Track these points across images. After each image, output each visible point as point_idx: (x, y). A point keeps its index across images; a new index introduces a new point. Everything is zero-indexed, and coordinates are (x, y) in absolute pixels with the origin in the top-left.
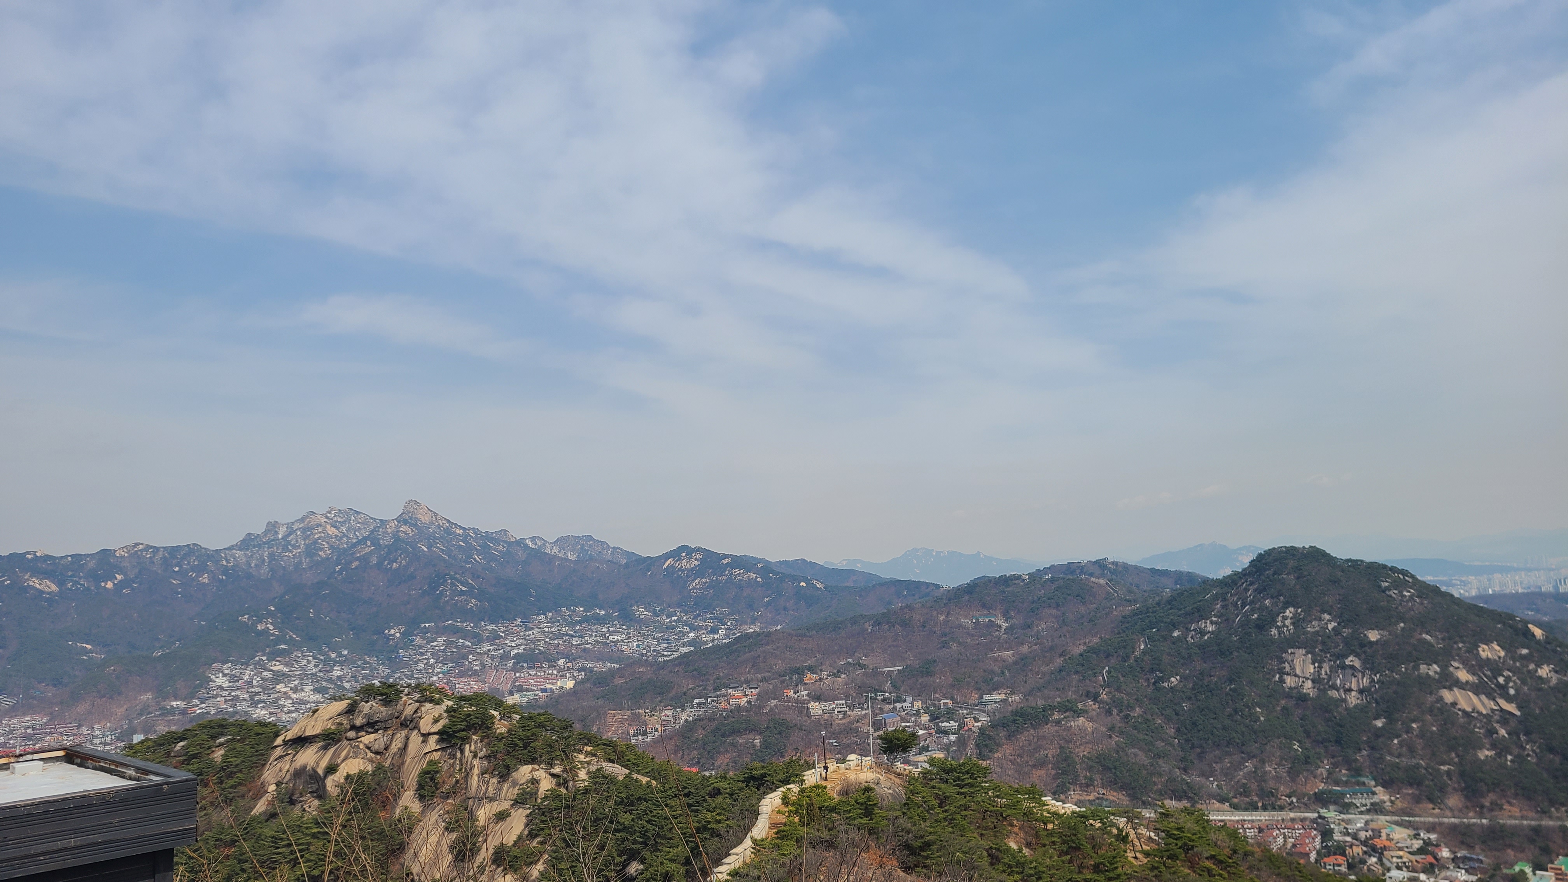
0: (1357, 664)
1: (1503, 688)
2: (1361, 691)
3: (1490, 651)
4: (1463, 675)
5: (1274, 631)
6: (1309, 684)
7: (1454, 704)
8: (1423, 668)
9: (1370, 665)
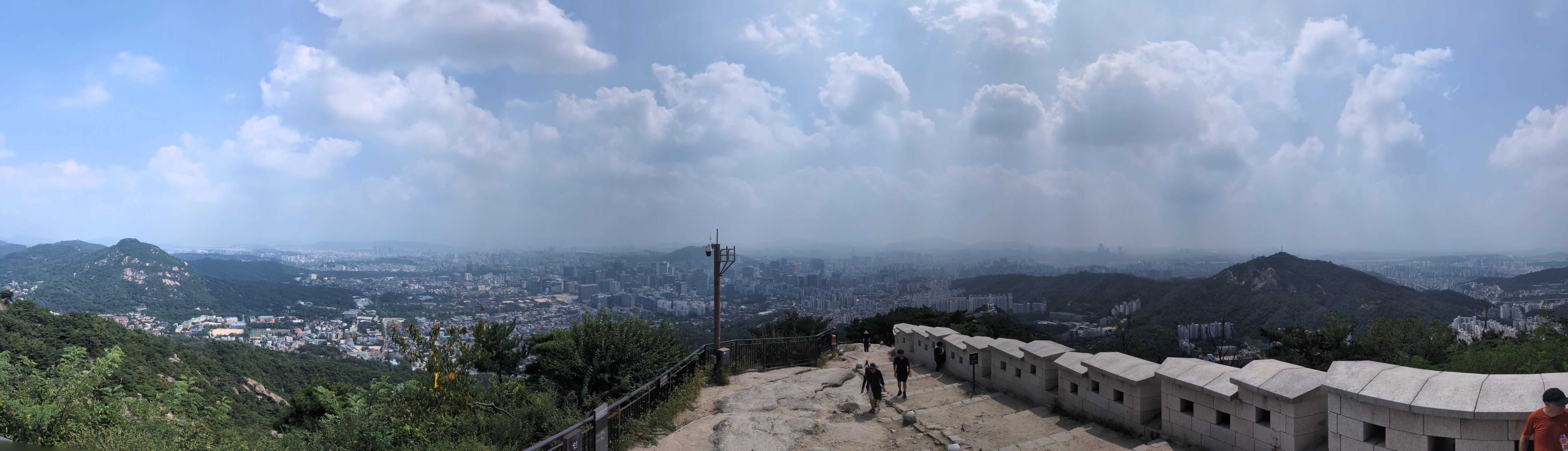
0: (143, 272)
1: (177, 278)
2: (143, 280)
3: (175, 269)
4: (168, 275)
5: (123, 263)
6: (130, 278)
7: (165, 282)
8: (159, 273)
9: (147, 273)
